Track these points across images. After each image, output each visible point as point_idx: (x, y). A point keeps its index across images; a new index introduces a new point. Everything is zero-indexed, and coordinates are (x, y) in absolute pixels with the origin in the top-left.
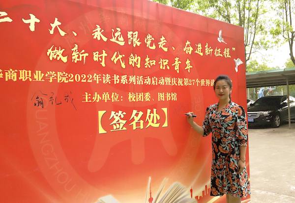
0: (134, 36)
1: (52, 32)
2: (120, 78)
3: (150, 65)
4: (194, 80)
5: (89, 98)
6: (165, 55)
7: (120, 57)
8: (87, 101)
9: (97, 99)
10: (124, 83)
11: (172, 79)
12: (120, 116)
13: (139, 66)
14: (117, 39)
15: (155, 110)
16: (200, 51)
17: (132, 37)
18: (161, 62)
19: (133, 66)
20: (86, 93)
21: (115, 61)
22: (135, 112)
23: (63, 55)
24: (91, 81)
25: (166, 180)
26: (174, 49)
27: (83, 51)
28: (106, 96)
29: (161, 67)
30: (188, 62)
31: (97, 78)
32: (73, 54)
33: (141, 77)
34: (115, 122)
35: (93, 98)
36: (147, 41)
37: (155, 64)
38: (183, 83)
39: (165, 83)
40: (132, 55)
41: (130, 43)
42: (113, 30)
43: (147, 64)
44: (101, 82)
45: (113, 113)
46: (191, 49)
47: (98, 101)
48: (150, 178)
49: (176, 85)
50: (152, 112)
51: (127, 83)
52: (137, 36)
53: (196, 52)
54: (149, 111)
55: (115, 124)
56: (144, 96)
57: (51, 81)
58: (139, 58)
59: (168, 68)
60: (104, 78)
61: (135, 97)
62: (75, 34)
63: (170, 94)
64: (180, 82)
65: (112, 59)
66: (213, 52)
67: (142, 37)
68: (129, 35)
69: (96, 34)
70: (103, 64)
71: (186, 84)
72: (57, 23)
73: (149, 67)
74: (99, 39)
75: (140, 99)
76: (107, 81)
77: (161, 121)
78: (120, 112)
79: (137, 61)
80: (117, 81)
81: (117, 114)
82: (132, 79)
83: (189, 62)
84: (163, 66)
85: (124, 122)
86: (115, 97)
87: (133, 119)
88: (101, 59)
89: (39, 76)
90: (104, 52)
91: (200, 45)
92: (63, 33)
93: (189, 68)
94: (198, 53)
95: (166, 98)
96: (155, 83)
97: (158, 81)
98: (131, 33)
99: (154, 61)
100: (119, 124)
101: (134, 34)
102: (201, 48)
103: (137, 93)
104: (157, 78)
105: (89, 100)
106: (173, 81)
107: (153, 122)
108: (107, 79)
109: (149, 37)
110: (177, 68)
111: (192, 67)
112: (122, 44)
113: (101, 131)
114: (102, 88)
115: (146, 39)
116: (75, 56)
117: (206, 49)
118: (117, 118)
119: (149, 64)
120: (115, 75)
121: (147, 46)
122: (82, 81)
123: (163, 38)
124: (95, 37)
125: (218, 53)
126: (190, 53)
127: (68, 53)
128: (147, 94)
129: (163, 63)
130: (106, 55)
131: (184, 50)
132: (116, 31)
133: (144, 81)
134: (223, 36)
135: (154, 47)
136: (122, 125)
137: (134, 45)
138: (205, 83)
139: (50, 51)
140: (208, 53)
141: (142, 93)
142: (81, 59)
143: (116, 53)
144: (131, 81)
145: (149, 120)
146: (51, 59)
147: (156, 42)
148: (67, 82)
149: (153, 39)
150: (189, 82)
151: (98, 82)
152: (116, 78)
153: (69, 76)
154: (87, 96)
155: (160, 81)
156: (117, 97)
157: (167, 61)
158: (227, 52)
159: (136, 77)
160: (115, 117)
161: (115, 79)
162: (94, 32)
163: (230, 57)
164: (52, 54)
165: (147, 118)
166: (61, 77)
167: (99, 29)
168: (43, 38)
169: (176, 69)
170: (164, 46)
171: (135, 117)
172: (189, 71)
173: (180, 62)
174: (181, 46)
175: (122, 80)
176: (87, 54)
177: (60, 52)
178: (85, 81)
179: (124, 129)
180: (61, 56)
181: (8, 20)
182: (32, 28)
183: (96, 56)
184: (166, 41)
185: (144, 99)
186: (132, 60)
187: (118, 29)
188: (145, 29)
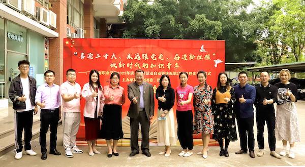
0: (145, 56)
1: (112, 58)
6: (161, 62)
7: (138, 64)
8: (124, 81)
11: (166, 72)
13: (147, 67)
14: (137, 58)
16: (186, 58)
18: (160, 65)
19: (145, 68)
20: (124, 78)
24: (126, 74)
26: (168, 59)
27: (123, 64)
28: (131, 80)
29: (160, 67)
30: (176, 64)
31: (128, 73)
33: (148, 72)
35: (126, 80)
36: (152, 57)
40: (144, 63)
41: (143, 59)
42: (136, 54)
43: (151, 66)
46: (179, 58)
52: (147, 55)
58: (148, 64)
59: (164, 67)
60: (131, 73)
62: (120, 58)
65: (135, 66)
66: (196, 58)
67: (149, 55)
68: (143, 55)
70: (131, 68)
72: (114, 55)
73: (153, 67)
74: (129, 58)
83: (178, 64)
88: (130, 66)
92: (116, 58)
93: (177, 67)
94: (184, 59)
99: (156, 65)
101: (145, 54)
102: (186, 56)
104: (157, 72)
109: (153, 55)
110: (169, 67)
111: (179, 66)
112: (140, 59)
116: (120, 66)
117: (190, 57)
121: (152, 59)
123: (161, 54)
125: (199, 58)
126: (178, 59)
127: (117, 65)
128: (151, 79)
130: (132, 64)
131: (174, 59)
133: (150, 74)
134: (204, 48)
135: (156, 59)
137: (145, 59)
140: (191, 59)
141: (149, 79)
142: (122, 67)
143: (136, 63)
146: (112, 67)
147: (157, 56)
149: (155, 56)
150: (177, 74)
157: (163, 64)
158: (208, 57)
159: (146, 72)
163: (210, 59)
164: (112, 65)
167: (129, 55)
168: (110, 61)
170: (161, 58)
173: (171, 64)
174: (172, 57)
176: (125, 65)
177: (115, 65)
181: (100, 57)
182: (106, 58)
183: (128, 65)
184: (163, 56)
185: (149, 81)
186: (144, 65)
187: (138, 54)
188: (151, 52)
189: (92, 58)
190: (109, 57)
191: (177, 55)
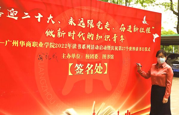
0: (91, 22)
1: (48, 22)
2: (82, 46)
4: (125, 47)
5: (65, 56)
6: (108, 33)
7: (82, 34)
8: (64, 58)
9: (69, 57)
10: (84, 49)
11: (112, 47)
12: (80, 67)
13: (92, 39)
14: (81, 25)
15: (100, 64)
16: (130, 30)
17: (90, 23)
18: (105, 37)
19: (89, 39)
20: (64, 54)
21: (80, 37)
22: (89, 65)
23: (53, 34)
24: (66, 47)
25: (103, 104)
26: (114, 29)
27: (63, 31)
28: (73, 56)
29: (105, 40)
30: (122, 36)
31: (69, 46)
32: (58, 33)
33: (93, 45)
34: (77, 70)
35: (67, 56)
37: (102, 38)
38: (118, 49)
39: (107, 48)
40: (89, 33)
41: (88, 26)
42: (79, 19)
43: (97, 38)
44: (71, 48)
45: (77, 65)
46: (124, 28)
47: (69, 58)
48: (94, 102)
49: (114, 50)
50: (98, 65)
51: (85, 48)
52: (92, 22)
53: (128, 30)
54: (97, 64)
55: (77, 71)
56: (94, 56)
57: (47, 47)
58: (93, 35)
59: (110, 40)
60: (73, 46)
61: (89, 56)
62: (60, 23)
63: (109, 55)
64: (116, 48)
65: (78, 36)
66: (139, 30)
67: (95, 23)
68: (88, 22)
69: (70, 22)
70: (73, 38)
71: (120, 49)
72: (51, 17)
73: (99, 39)
74: (72, 24)
75: (92, 58)
76: (75, 47)
77: (103, 71)
78: (81, 64)
79: (92, 36)
80: (80, 47)
81: (79, 65)
82: (88, 46)
83: (123, 36)
86: (78, 56)
87: (87, 69)
88: (72, 36)
89: (41, 45)
90: (74, 32)
91: (130, 26)
92: (53, 22)
93: (122, 40)
94: (129, 31)
95: (107, 58)
97: (103, 48)
98: (89, 20)
99: (102, 36)
100: (80, 71)
101: (91, 21)
102: (131, 28)
103: (90, 54)
104: (102, 46)
105: (64, 57)
107: (98, 71)
108: (74, 46)
109: (99, 22)
110: (115, 40)
111: (124, 39)
112: (84, 27)
113: (70, 74)
114: (72, 51)
115: (97, 24)
117: (134, 29)
119: (99, 38)
120: (79, 44)
121: (98, 28)
122: (62, 47)
123: (108, 23)
124: (69, 24)
125: (142, 30)
126: (124, 31)
127: (55, 33)
128: (96, 55)
130: (75, 33)
131: (120, 29)
132: (81, 20)
133: (95, 48)
134: (146, 20)
135: (102, 28)
136: (81, 71)
137: (91, 28)
138: (132, 49)
139: (47, 32)
140: (135, 31)
141: (93, 54)
142: (62, 36)
143: (80, 32)
144: (88, 48)
146: (47, 36)
147: (103, 25)
148: (54, 48)
149: (102, 23)
150: (122, 49)
151: (70, 48)
152: (80, 45)
153: (56, 45)
155: (104, 47)
156: (80, 56)
157: (109, 36)
158: (148, 30)
159: (91, 45)
160: (78, 67)
161: (79, 47)
162: (69, 21)
163: (150, 33)
165: (96, 68)
166: (52, 45)
167: (72, 19)
168: (44, 25)
169: (114, 41)
170: (108, 28)
171: (89, 68)
172: (122, 42)
173: (117, 37)
174: (118, 27)
175: (83, 47)
176: (65, 33)
177: (51, 32)
178: (63, 47)
179: (82, 73)
180: (52, 34)
181: (29, 17)
182: (39, 20)
183: (69, 34)
184: (109, 24)
185: (94, 58)
186: (89, 36)
187: (82, 19)
188: (97, 18)
189: (16, 18)
190: (44, 19)
191: (123, 25)
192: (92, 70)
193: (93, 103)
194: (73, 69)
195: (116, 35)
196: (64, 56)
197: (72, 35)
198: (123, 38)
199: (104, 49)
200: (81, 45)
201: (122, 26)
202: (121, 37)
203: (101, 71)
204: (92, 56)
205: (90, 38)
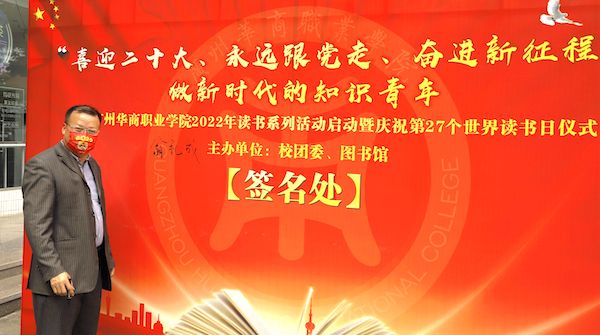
0: (296, 51)
1: (176, 65)
2: (266, 121)
3: (326, 97)
4: (443, 122)
6: (360, 76)
7: (268, 87)
8: (214, 152)
9: (228, 151)
10: (273, 129)
11: (379, 121)
13: (302, 100)
14: (265, 62)
15: (331, 176)
16: (468, 57)
17: (293, 52)
18: (352, 91)
19: (291, 100)
21: (260, 96)
22: (290, 175)
23: (187, 93)
26: (386, 61)
28: (242, 148)
29: (352, 99)
30: (426, 84)
31: (229, 120)
32: (199, 91)
33: (305, 119)
34: (253, 186)
36: (322, 55)
37: (337, 95)
38: (408, 127)
39: (359, 128)
40: (290, 83)
41: (287, 64)
42: (259, 49)
43: (319, 95)
44: (235, 127)
45: (251, 173)
46: (438, 55)
47: (229, 153)
48: (311, 290)
49: (388, 131)
50: (325, 178)
51: (277, 128)
52: (301, 50)
53: (455, 60)
54: (318, 176)
55: (254, 190)
56: (310, 150)
57: (171, 126)
58: (304, 87)
59: (369, 99)
61: (291, 151)
62: (203, 64)
63: (370, 149)
64: (399, 126)
65: (255, 93)
66: (518, 54)
67: (311, 51)
69: (231, 58)
70: (240, 101)
72: (182, 53)
73: (325, 100)
74: (236, 65)
75: (301, 155)
76: (246, 125)
78: (263, 173)
79: (300, 91)
80: (260, 125)
81: (257, 174)
82: (289, 122)
83: (431, 83)
84: (356, 96)
85: (270, 188)
86: (256, 150)
87: (286, 187)
88: (236, 94)
89: (159, 120)
90: (242, 82)
92: (187, 65)
93: (428, 96)
94: (462, 61)
95: (358, 157)
96: (336, 128)
97: (342, 125)
98: (291, 46)
99: (336, 90)
100: (260, 190)
101: (296, 47)
102: (471, 49)
103: (296, 145)
104: (339, 120)
105: (216, 151)
106: (379, 125)
107: (325, 195)
108: (244, 122)
109: (327, 47)
110: (392, 98)
111: (435, 93)
112: (273, 67)
113: (232, 196)
114: (236, 136)
115: (320, 53)
116: (202, 95)
117: (490, 50)
118: (257, 182)
119: (325, 95)
121: (322, 64)
122: (209, 125)
123: (360, 44)
124: (230, 64)
125: (539, 52)
126: (434, 64)
127: (193, 90)
128: (316, 148)
129: (356, 90)
130: (245, 87)
131: (417, 60)
132: (264, 49)
133: (311, 125)
135: (337, 64)
136: (264, 193)
137: (296, 67)
138: (480, 128)
139: (173, 89)
140: (495, 59)
141: (307, 146)
142: (209, 96)
143: (261, 82)
144: (286, 126)
145: (317, 191)
147: (342, 54)
149: (336, 50)
150: (425, 127)
151: (230, 127)
154: (214, 146)
155: (347, 124)
156: (260, 150)
157: (368, 86)
160: (254, 179)
162: (229, 56)
164: (174, 92)
165: (314, 187)
166: (184, 122)
167: (236, 50)
169: (389, 100)
170: (360, 60)
171: (290, 184)
172: (427, 103)
173: (401, 86)
174: (408, 54)
175: (269, 124)
176: (217, 89)
177: (184, 90)
178: (213, 125)
179: (269, 199)
180: (184, 95)
181: (135, 59)
182: (156, 64)
183: (230, 91)
184: (366, 50)
185: (310, 156)
186: (290, 91)
187: (266, 45)
188: (319, 36)
189: (111, 67)
190: (166, 61)
191: (431, 43)
192: (302, 193)
193: (305, 292)
194: (241, 184)
195: (397, 80)
196: (214, 149)
197: (238, 91)
198: (430, 89)
199: (345, 128)
200: (263, 118)
201: (424, 47)
202: (421, 86)
203: (335, 198)
204: (301, 150)
205: (295, 96)
